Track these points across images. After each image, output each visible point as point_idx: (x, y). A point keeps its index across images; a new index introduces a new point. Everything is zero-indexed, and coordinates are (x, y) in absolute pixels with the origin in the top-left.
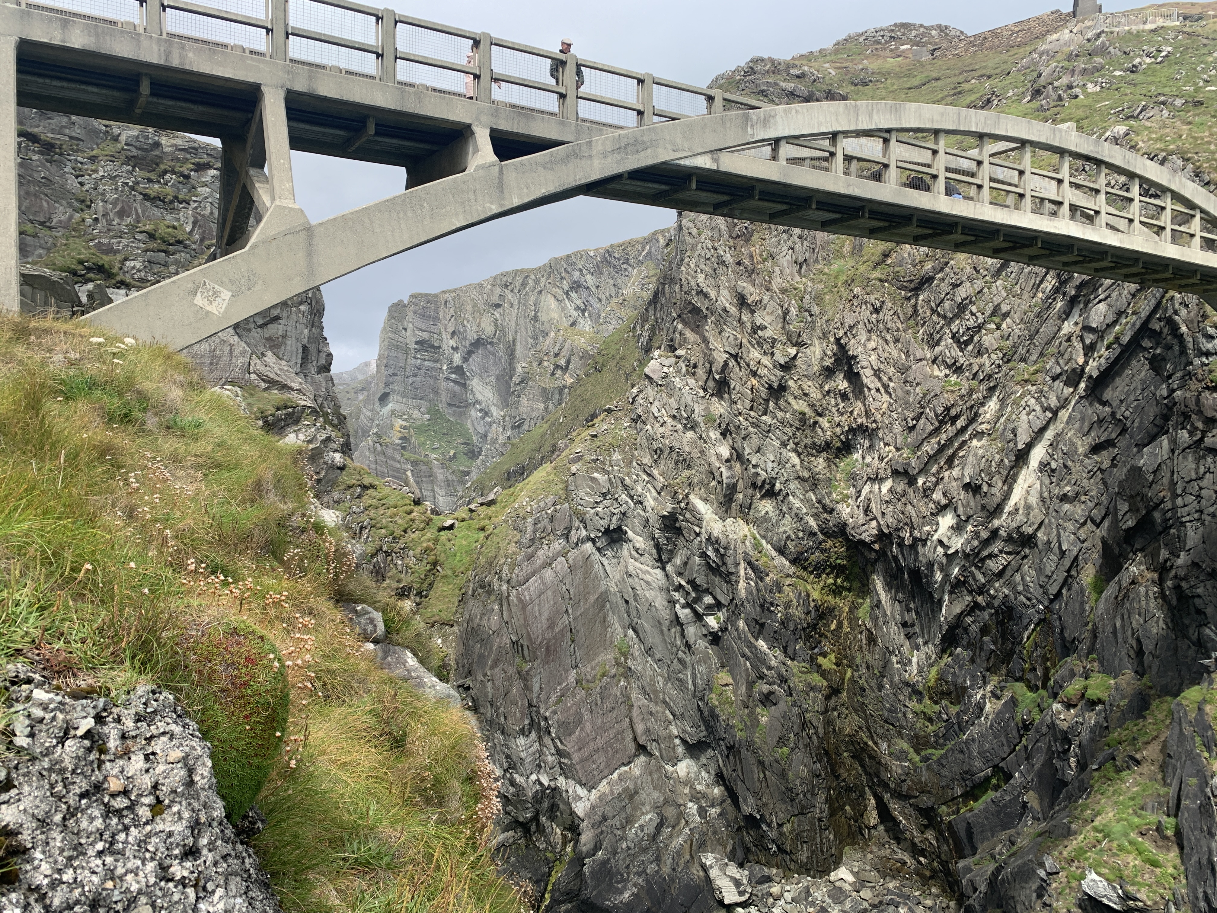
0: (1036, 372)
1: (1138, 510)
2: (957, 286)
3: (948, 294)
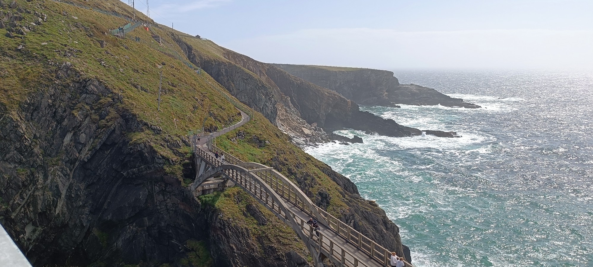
0: (58, 160)
1: (136, 211)
2: (16, 127)
3: (12, 130)
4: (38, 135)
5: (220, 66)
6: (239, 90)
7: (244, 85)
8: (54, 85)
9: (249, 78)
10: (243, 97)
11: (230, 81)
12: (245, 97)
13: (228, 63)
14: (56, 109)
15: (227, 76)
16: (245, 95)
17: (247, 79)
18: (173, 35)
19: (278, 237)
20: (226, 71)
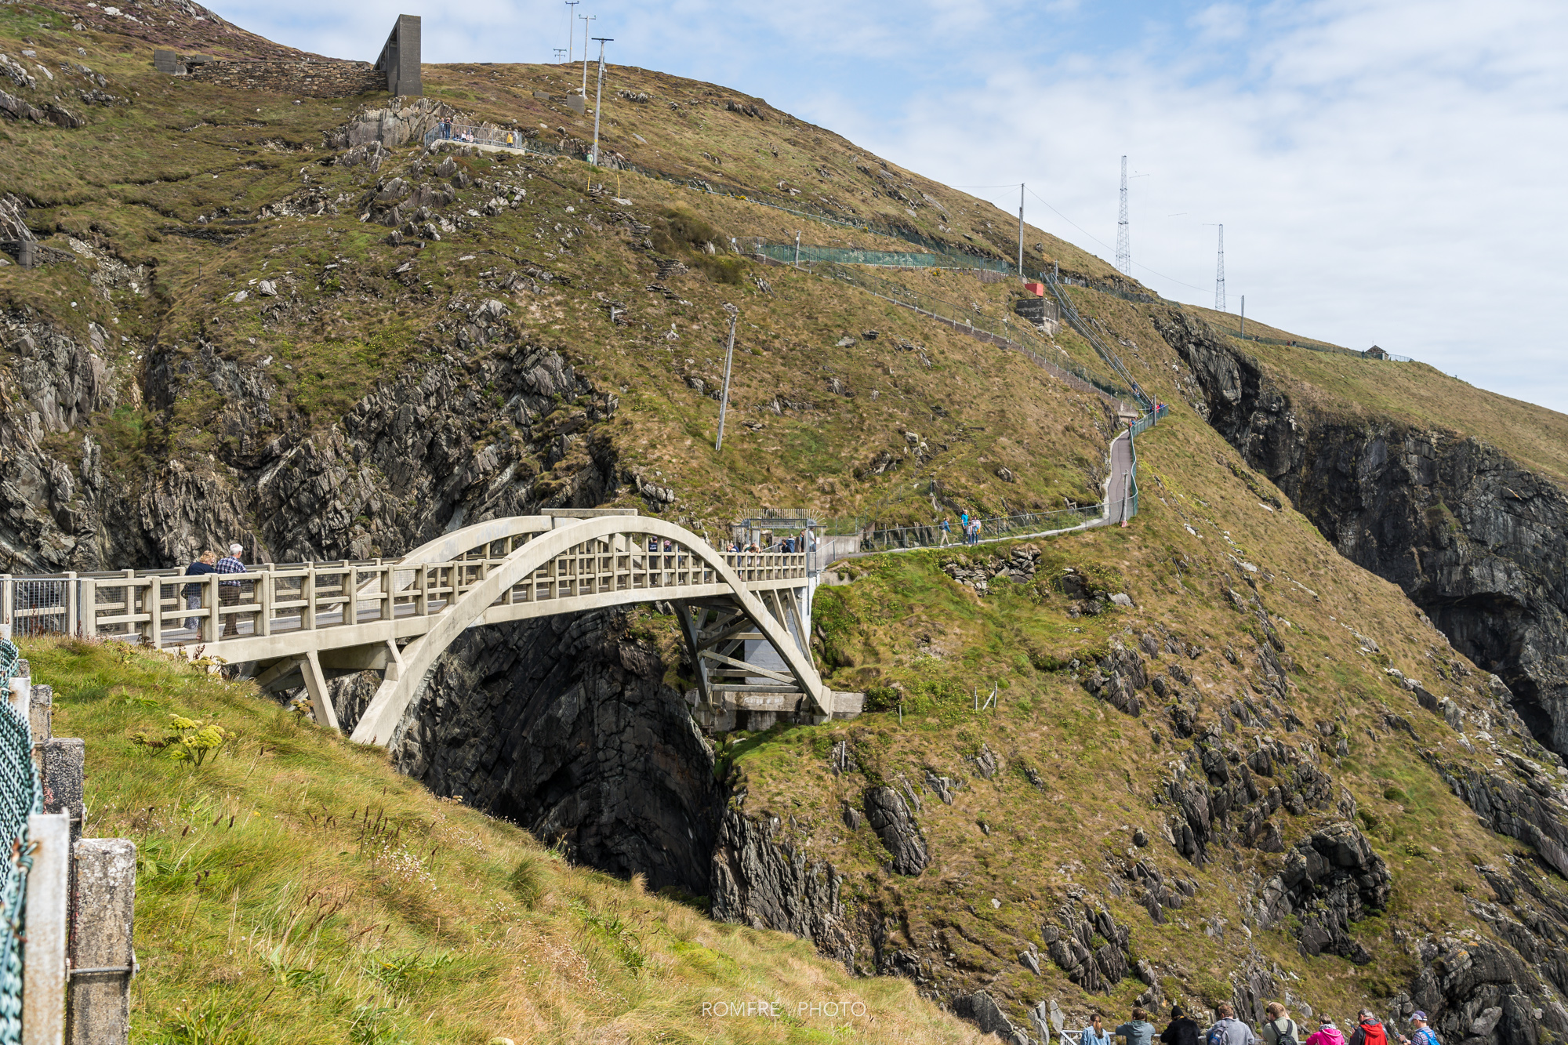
1: (553, 763)
2: (317, 474)
3: (304, 482)
4: (376, 506)
5: (1398, 442)
6: (1483, 543)
7: (1510, 523)
8: (442, 366)
9: (1539, 495)
10: (1500, 576)
11: (1442, 506)
12: (1509, 576)
13: (1440, 432)
14: (435, 434)
15: (1431, 486)
16: (1513, 565)
17: (1525, 502)
18: (1180, 320)
19: (950, 933)
20: (1429, 468)
